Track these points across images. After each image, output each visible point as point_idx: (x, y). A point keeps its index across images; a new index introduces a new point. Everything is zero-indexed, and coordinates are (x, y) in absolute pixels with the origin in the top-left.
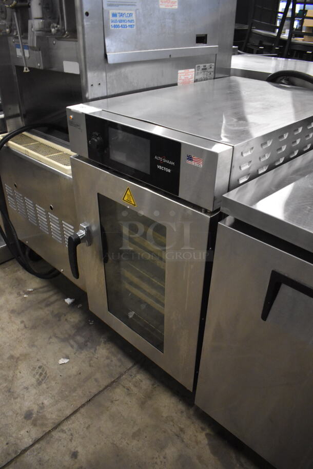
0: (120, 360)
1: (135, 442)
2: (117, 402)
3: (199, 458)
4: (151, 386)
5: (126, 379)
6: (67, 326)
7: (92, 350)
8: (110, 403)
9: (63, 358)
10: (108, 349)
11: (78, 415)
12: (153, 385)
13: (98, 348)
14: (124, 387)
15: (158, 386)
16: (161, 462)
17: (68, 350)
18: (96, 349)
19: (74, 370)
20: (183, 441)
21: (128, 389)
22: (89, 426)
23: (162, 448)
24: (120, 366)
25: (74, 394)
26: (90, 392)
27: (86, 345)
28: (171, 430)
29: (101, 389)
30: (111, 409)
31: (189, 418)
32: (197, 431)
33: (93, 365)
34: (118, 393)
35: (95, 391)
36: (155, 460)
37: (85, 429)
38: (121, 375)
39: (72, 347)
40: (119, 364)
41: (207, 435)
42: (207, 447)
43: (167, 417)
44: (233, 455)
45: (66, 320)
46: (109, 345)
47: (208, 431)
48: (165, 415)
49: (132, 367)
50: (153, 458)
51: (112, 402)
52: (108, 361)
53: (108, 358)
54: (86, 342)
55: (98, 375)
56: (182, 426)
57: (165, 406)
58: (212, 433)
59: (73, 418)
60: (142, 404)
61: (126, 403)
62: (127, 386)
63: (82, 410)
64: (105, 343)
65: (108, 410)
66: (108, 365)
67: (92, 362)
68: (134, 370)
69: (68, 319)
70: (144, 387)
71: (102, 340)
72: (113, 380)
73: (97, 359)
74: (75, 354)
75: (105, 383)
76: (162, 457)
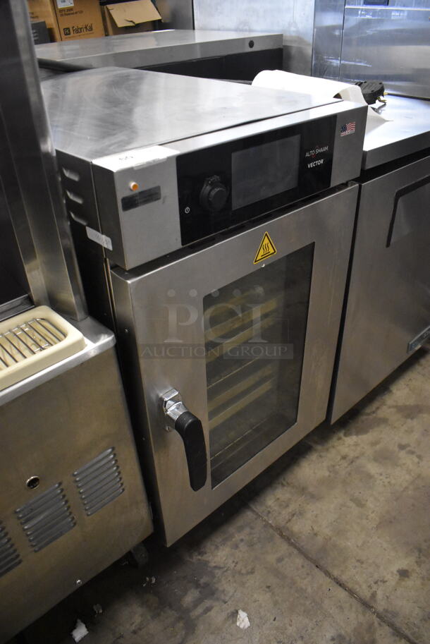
0: (241, 529)
1: (370, 504)
2: (315, 528)
3: (374, 444)
4: (285, 488)
5: (275, 518)
6: (154, 627)
7: (218, 573)
8: (319, 537)
9: (235, 622)
10: (217, 548)
11: (344, 578)
12: (283, 485)
13: (213, 564)
14: (290, 520)
15: (284, 479)
16: (387, 478)
17: (217, 615)
18: (216, 567)
19: (263, 598)
20: (357, 458)
21: (293, 515)
22: (358, 561)
23: (370, 476)
24: (252, 528)
25: (309, 590)
26: (303, 566)
27: (207, 585)
28: (347, 467)
29: (296, 552)
30: (327, 535)
31: (327, 450)
32: (344, 444)
33: (249, 568)
34: (300, 527)
35: (299, 561)
36: (386, 483)
37: (364, 566)
38: (267, 525)
39: (208, 609)
40: (247, 530)
41: (345, 435)
42: (360, 437)
43: (330, 472)
44: (364, 418)
45: (135, 632)
46: (209, 546)
47: (341, 434)
48: (327, 474)
49: (253, 511)
50: (385, 486)
51: (316, 534)
52: (243, 547)
53: (236, 547)
54: (197, 585)
55: (272, 558)
56: (339, 458)
57: (314, 473)
58: (343, 431)
59: (350, 585)
60: (314, 497)
61: (316, 517)
62: (287, 517)
63: (336, 573)
64: (201, 553)
65: (330, 539)
66: (251, 545)
67: (244, 571)
68: (258, 508)
69: (133, 628)
70: (288, 496)
71: (196, 558)
72: (278, 536)
73: (237, 563)
74: (225, 603)
75: (284, 548)
76: (381, 477)
